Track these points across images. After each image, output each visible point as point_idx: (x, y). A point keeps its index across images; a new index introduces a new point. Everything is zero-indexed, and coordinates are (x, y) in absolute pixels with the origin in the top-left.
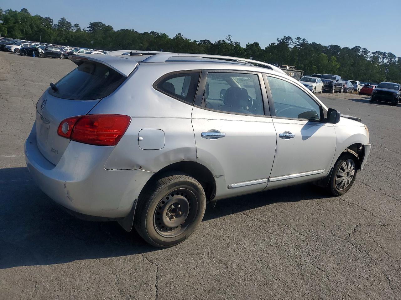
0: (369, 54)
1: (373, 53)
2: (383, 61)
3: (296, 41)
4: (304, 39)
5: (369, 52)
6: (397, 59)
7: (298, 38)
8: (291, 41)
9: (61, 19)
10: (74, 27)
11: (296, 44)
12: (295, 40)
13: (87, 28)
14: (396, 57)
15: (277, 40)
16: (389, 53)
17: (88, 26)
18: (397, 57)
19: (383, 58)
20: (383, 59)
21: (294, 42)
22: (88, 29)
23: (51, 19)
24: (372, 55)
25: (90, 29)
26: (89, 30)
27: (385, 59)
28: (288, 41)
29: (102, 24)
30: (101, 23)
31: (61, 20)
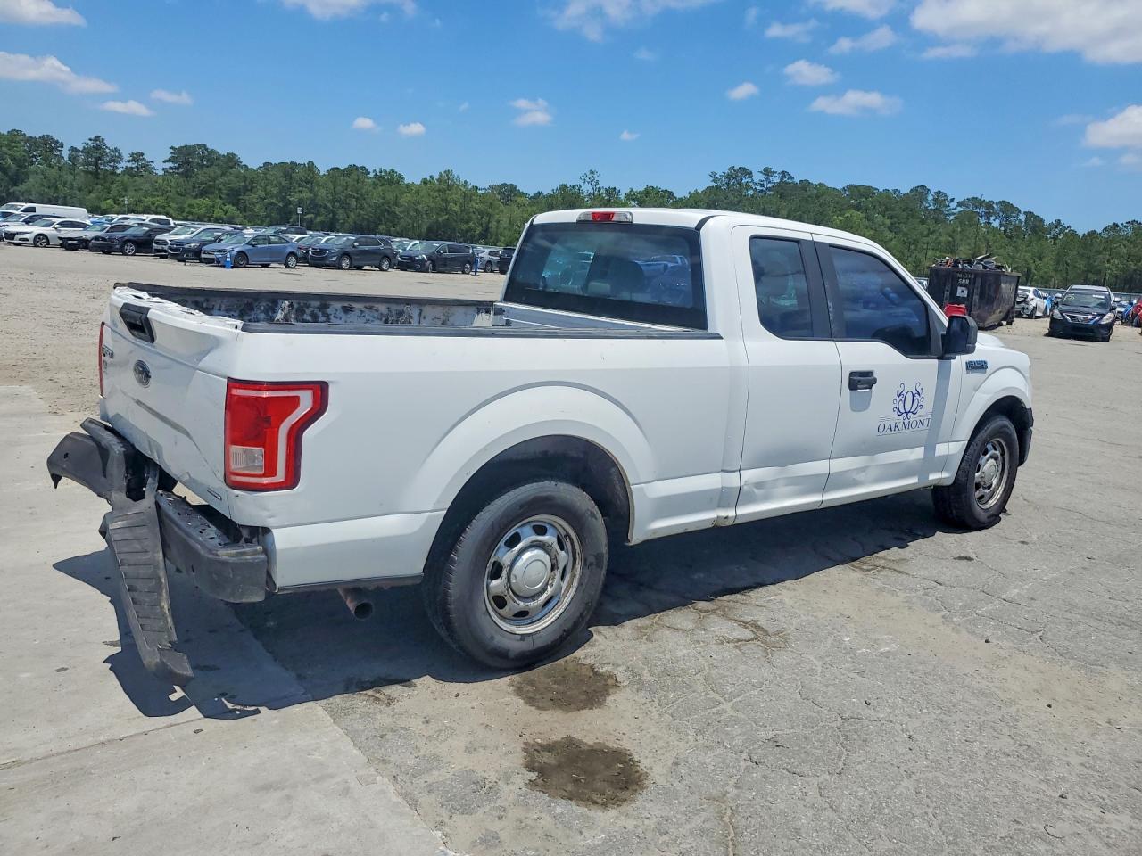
0: (953, 205)
1: (960, 204)
2: (989, 223)
3: (763, 177)
4: (783, 173)
5: (952, 200)
6: (1022, 217)
7: (767, 172)
8: (749, 180)
9: (90, 140)
10: (129, 161)
11: (762, 185)
12: (758, 177)
13: (165, 162)
14: (1020, 212)
15: (712, 179)
16: (1000, 202)
17: (167, 158)
18: (1022, 212)
19: (988, 215)
20: (988, 219)
21: (756, 180)
22: (168, 165)
23: (57, 142)
24: (960, 209)
25: (171, 165)
26: (170, 168)
27: (992, 218)
28: (741, 179)
29: (207, 149)
30: (205, 146)
31: (90, 142)
